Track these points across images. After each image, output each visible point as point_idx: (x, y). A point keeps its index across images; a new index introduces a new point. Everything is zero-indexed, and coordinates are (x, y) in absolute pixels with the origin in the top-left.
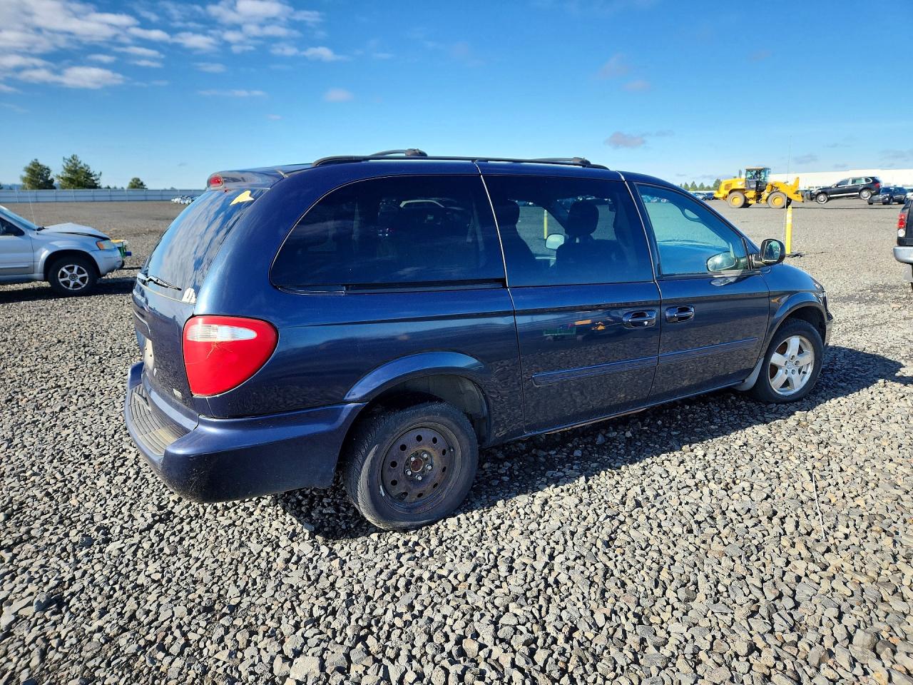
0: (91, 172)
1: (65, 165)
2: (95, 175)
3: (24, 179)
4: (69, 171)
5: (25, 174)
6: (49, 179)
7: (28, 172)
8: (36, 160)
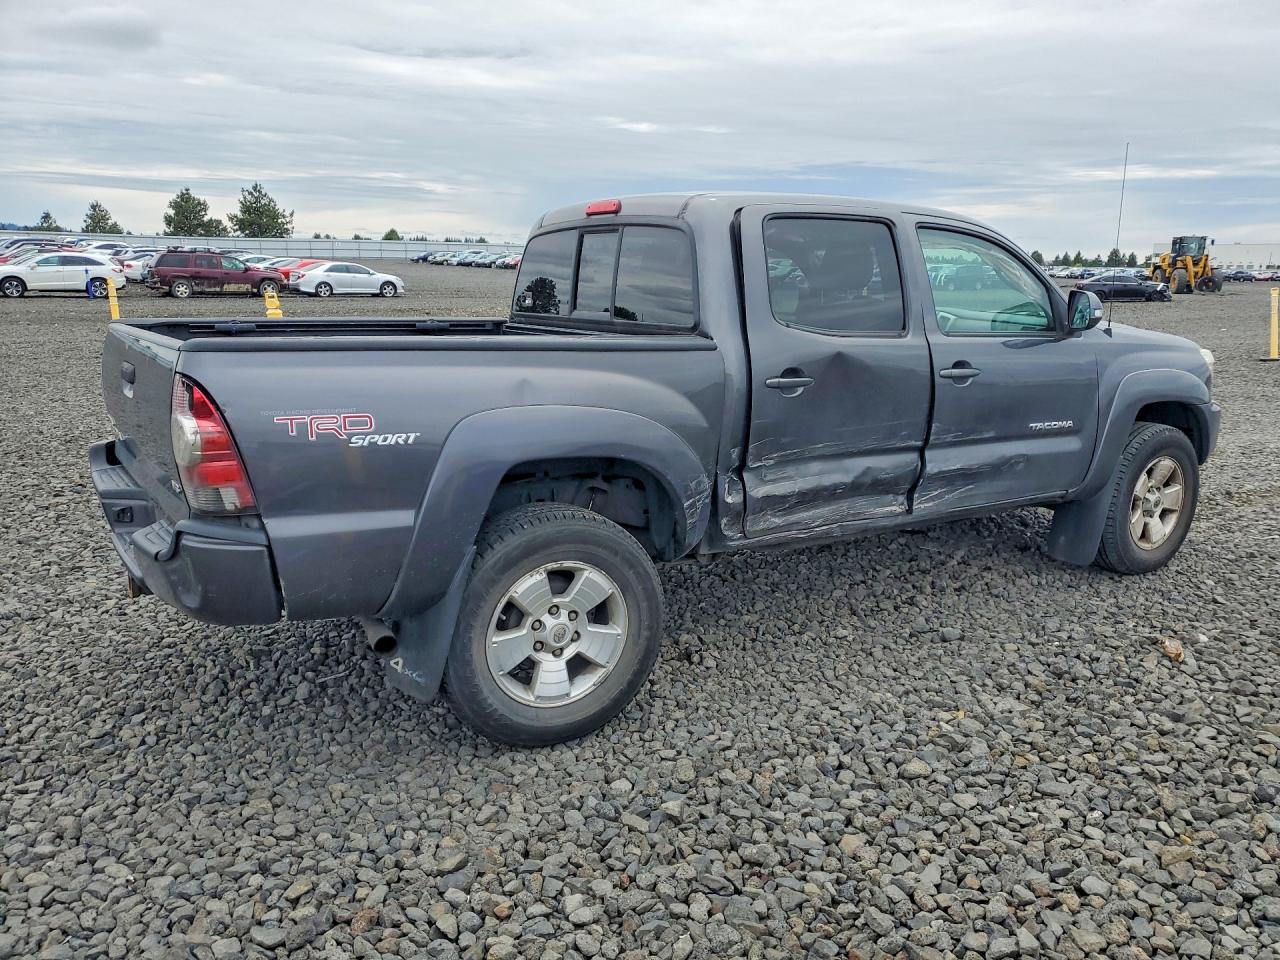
0: (281, 211)
1: (242, 199)
2: (284, 217)
3: (168, 220)
4: (247, 209)
5: (171, 212)
6: (206, 219)
7: (174, 208)
8: (187, 190)
